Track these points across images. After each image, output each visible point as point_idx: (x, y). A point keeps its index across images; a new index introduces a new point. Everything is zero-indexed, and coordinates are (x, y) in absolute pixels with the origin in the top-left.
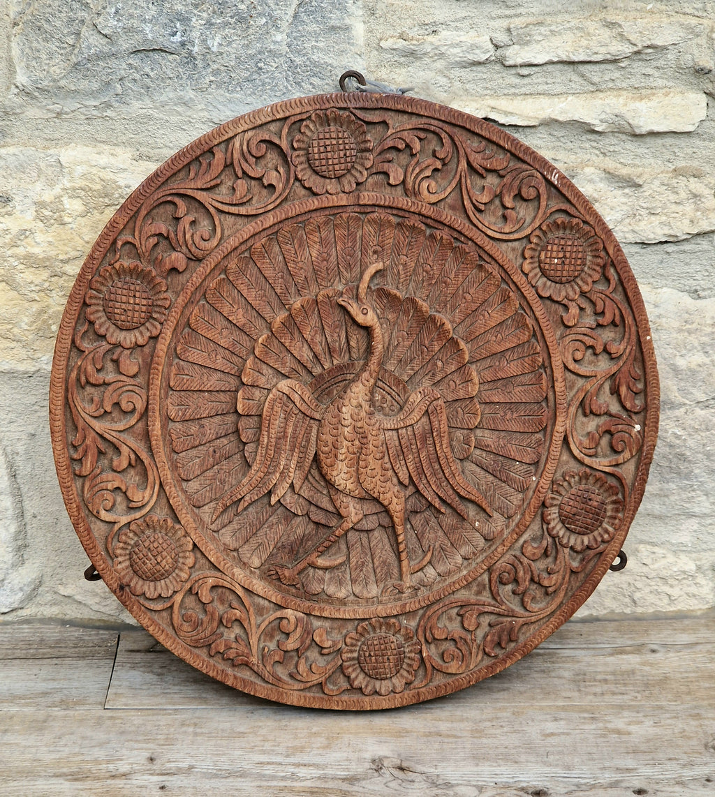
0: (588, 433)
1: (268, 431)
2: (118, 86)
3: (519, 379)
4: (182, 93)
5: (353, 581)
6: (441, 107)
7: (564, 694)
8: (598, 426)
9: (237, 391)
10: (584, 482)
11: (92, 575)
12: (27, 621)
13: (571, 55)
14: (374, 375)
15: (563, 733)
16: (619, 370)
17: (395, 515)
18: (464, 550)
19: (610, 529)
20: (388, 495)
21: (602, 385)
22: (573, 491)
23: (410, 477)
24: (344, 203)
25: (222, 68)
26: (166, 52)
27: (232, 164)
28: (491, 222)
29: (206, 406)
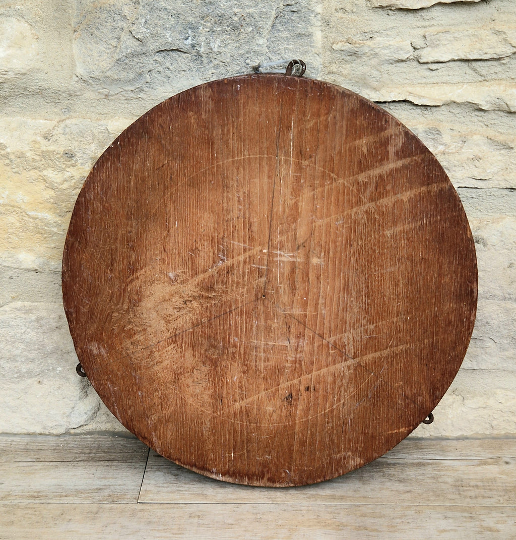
2: (148, 76)
4: (192, 81)
12: (90, 433)
13: (468, 55)
25: (221, 63)
26: (181, 51)
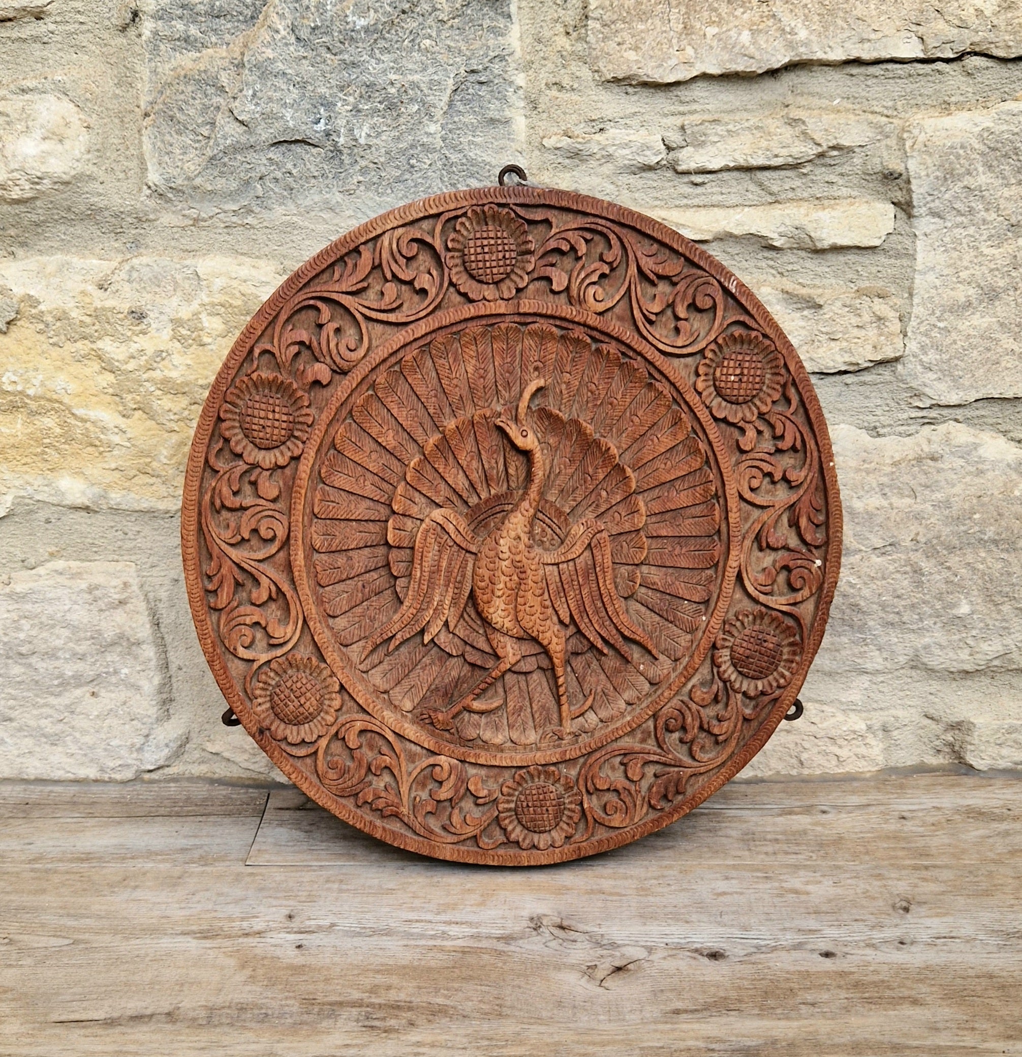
0: (764, 570)
1: (421, 564)
2: (259, 186)
3: (689, 512)
4: (328, 196)
5: (510, 726)
6: (610, 204)
7: (733, 853)
8: (775, 561)
9: (387, 521)
10: (758, 622)
11: (229, 720)
12: (175, 780)
13: (749, 159)
14: (534, 504)
15: (736, 893)
16: (799, 500)
17: (554, 655)
18: (628, 695)
19: (787, 673)
20: (548, 635)
21: (780, 516)
22: (747, 632)
23: (571, 616)
24: (502, 310)
25: (371, 166)
26: (309, 144)
27: (380, 265)
28: (662, 334)
29: (354, 536)
